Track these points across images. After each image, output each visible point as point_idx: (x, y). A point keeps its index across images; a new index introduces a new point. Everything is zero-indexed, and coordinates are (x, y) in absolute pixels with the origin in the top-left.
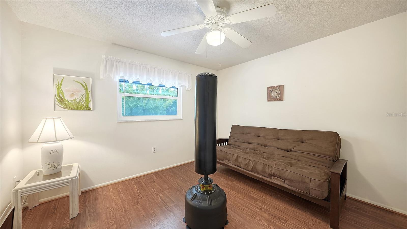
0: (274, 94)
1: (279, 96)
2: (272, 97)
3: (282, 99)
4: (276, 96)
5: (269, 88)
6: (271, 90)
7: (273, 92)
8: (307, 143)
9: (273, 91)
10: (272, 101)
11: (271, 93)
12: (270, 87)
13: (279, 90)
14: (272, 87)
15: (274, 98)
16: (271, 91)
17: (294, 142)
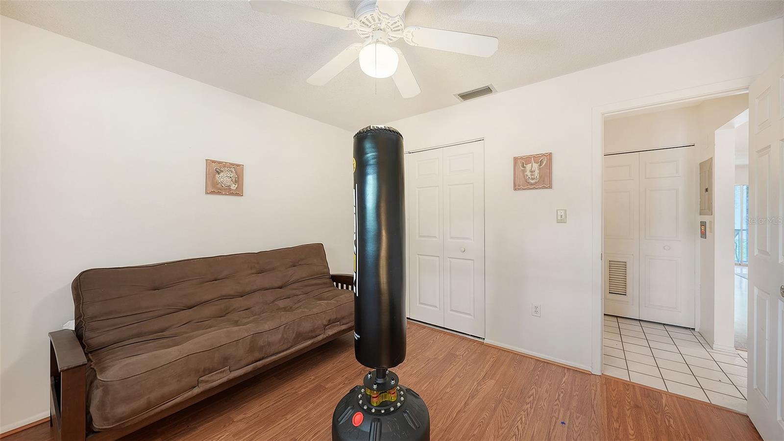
0: (224, 178)
1: (236, 186)
2: (220, 184)
3: (238, 193)
4: (229, 184)
5: (209, 162)
6: (218, 170)
7: (222, 174)
8: (300, 265)
9: (222, 171)
10: (219, 193)
11: (217, 176)
12: (214, 162)
13: (236, 173)
14: (220, 163)
15: (225, 189)
16: (218, 172)
17: (286, 269)
